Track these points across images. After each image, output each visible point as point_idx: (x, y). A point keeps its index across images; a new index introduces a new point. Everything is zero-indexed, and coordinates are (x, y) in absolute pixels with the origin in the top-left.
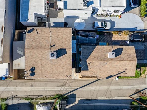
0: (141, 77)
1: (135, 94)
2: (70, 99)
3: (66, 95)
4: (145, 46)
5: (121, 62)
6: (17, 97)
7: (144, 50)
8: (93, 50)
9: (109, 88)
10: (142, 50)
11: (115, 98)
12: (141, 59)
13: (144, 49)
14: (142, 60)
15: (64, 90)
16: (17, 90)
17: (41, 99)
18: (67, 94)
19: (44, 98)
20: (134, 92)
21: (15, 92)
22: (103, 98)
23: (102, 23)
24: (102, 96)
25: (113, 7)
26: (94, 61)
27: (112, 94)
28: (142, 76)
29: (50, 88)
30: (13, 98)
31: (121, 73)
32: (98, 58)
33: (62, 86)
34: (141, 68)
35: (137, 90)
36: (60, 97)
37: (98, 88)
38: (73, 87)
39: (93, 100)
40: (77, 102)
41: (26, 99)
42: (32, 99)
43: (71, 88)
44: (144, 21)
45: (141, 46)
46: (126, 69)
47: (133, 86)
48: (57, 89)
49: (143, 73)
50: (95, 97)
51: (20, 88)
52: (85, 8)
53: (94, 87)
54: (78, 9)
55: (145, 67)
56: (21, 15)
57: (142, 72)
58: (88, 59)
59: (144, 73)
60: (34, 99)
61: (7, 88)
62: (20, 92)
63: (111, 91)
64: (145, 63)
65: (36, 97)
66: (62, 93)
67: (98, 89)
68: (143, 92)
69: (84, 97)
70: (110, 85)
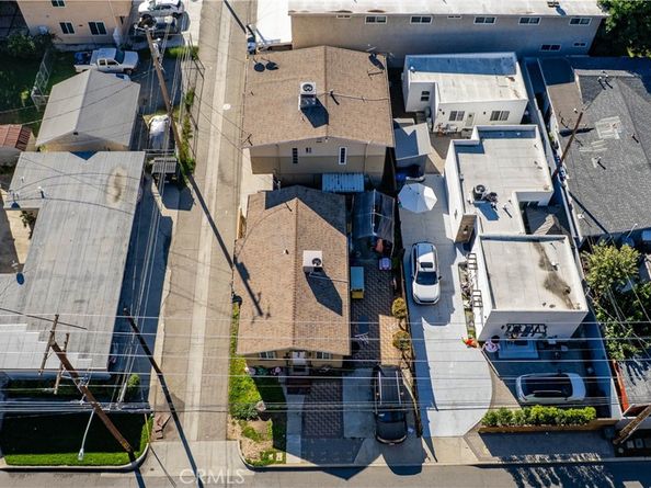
0: (230, 420)
1: (168, 399)
2: (178, 194)
3: (189, 185)
4: (361, 440)
5: (290, 296)
6: (200, 77)
7: (341, 433)
8: (331, 224)
9: (201, 305)
10: (342, 428)
11: (163, 325)
12: (303, 422)
13: (345, 435)
14: (299, 428)
15: (207, 179)
16: (217, 78)
17: (187, 126)
18: (195, 187)
19: (189, 132)
20: (173, 395)
21: (213, 73)
22: (166, 286)
23: (430, 265)
24: (174, 282)
25: (489, 278)
26: (294, 217)
27: (176, 316)
28: (234, 423)
29: (218, 147)
30: (198, 68)
31: (256, 303)
32: (305, 230)
33: (221, 176)
34: (270, 421)
35: (183, 405)
36: (186, 168)
37: (204, 273)
38: (213, 202)
39: (165, 258)
40: (165, 212)
41: (192, 94)
42: (188, 107)
43: (211, 197)
44: (465, 437)
45: (359, 423)
46: (269, 315)
47: (198, 388)
48: (213, 157)
49: (249, 429)
50: (174, 263)
51: (223, 83)
52: (470, 197)
53: (208, 259)
54: (461, 180)
55: (274, 439)
56: (426, 59)
57: (252, 424)
58: (301, 203)
59: (246, 434)
60: (188, 111)
61: (226, 57)
62: (212, 84)
63: (189, 311)
64: (288, 437)
65: (195, 117)
66: (197, 175)
67: (200, 271)
68: (170, 429)
69: (177, 230)
70: (210, 306)
